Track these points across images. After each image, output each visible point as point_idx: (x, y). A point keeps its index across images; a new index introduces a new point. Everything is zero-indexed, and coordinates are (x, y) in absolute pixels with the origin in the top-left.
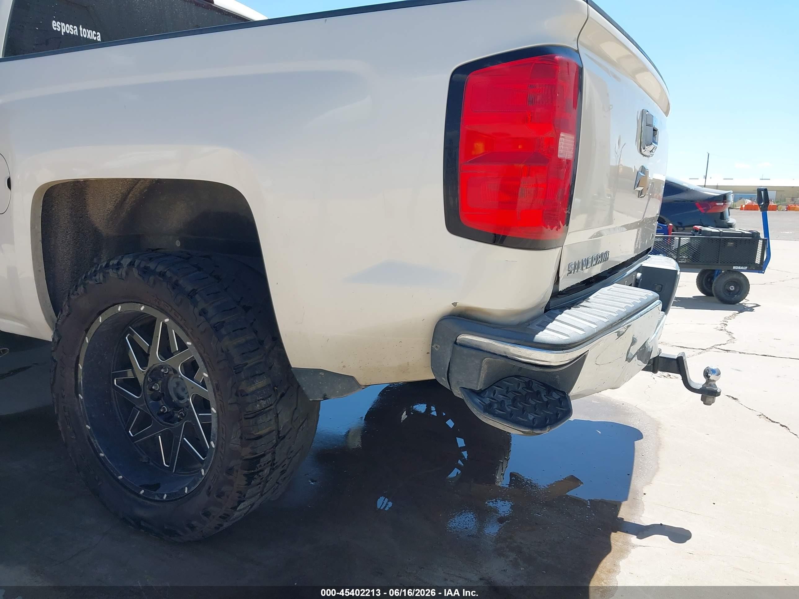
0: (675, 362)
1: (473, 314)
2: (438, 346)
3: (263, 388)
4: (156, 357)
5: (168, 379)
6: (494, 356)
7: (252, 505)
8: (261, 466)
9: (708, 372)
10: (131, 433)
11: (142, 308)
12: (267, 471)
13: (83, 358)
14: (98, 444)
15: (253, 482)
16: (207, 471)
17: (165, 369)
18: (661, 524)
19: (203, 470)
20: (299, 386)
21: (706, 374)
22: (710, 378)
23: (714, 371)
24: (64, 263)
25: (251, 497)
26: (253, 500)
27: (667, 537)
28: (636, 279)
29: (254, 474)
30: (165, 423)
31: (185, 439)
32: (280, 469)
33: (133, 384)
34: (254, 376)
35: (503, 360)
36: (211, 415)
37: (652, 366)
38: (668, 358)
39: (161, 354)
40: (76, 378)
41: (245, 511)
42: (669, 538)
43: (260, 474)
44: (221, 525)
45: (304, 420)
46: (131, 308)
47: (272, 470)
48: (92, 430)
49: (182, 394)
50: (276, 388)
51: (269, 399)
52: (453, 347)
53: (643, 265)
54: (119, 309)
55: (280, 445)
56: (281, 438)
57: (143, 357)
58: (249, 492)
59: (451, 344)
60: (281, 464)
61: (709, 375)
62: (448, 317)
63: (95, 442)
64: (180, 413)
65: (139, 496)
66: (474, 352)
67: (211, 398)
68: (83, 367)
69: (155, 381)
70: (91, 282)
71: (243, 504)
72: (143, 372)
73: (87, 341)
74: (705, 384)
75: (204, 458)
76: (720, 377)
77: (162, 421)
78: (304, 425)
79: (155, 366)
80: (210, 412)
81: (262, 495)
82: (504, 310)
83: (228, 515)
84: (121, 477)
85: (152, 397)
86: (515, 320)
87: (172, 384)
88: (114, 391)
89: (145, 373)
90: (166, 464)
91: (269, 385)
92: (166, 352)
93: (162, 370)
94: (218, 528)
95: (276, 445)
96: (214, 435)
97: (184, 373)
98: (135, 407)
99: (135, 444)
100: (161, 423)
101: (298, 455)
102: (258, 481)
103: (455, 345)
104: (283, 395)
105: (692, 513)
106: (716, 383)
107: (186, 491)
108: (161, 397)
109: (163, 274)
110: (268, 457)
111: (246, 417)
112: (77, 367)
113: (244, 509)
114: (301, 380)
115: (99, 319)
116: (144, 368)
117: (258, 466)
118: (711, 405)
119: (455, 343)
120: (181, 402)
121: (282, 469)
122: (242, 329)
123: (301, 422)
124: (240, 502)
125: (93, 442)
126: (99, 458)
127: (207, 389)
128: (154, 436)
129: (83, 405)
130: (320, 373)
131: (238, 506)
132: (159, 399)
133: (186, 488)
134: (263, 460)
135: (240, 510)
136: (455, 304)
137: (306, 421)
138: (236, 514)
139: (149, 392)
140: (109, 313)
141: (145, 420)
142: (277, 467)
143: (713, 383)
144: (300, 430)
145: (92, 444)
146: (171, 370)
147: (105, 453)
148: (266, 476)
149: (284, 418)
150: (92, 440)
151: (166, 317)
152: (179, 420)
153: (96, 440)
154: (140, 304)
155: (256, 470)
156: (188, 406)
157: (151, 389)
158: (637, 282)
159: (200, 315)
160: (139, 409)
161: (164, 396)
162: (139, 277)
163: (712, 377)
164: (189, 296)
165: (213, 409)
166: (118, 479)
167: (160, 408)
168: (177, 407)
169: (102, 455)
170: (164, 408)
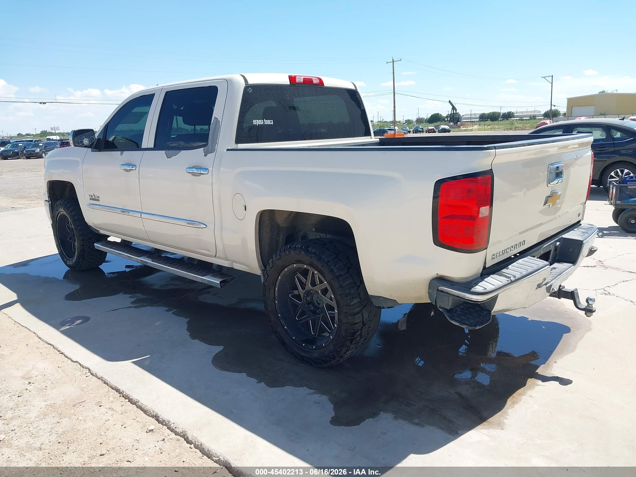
0: (570, 293)
1: (447, 278)
2: (431, 290)
3: (357, 303)
4: (309, 286)
5: (313, 295)
6: (454, 296)
7: (352, 353)
8: (356, 336)
9: (588, 299)
10: (297, 319)
11: (305, 266)
12: (359, 338)
13: (278, 285)
14: (284, 323)
15: (353, 342)
16: (333, 337)
17: (313, 291)
18: (557, 377)
19: (331, 336)
20: (372, 302)
21: (587, 301)
22: (589, 303)
23: (591, 300)
24: (266, 241)
25: (351, 349)
26: (353, 350)
27: (558, 383)
28: (556, 246)
29: (354, 339)
30: (312, 314)
31: (322, 322)
32: (364, 338)
33: (298, 297)
34: (353, 298)
35: (457, 298)
36: (335, 313)
37: (558, 295)
38: (566, 291)
39: (311, 285)
40: (274, 294)
41: (349, 355)
42: (559, 383)
43: (356, 339)
44: (339, 360)
45: (374, 317)
46: (300, 265)
47: (361, 338)
48: (281, 317)
49: (320, 302)
50: (362, 303)
51: (359, 308)
52: (437, 292)
53: (563, 237)
54: (295, 266)
55: (364, 327)
56: (364, 324)
57: (303, 286)
58: (351, 347)
59: (436, 290)
60: (364, 336)
61: (588, 301)
62: (435, 279)
63: (283, 322)
64: (319, 311)
65: (303, 346)
66: (445, 294)
67: (335, 306)
68: (278, 289)
69: (308, 296)
70: (283, 254)
71: (348, 351)
72: (303, 292)
73: (280, 278)
74: (586, 306)
75: (330, 331)
76: (595, 302)
77: (311, 314)
78: (374, 319)
79: (308, 290)
80: (334, 311)
81: (356, 349)
82: (458, 277)
83: (342, 356)
84: (294, 338)
85: (306, 303)
86: (464, 281)
87: (315, 298)
88: (289, 300)
89: (304, 292)
90: (313, 333)
91: (359, 302)
92: (313, 284)
93: (311, 292)
94: (338, 362)
95: (363, 327)
96: (337, 321)
97: (321, 293)
98: (299, 307)
99: (298, 323)
100: (311, 315)
101: (372, 332)
102: (355, 342)
103: (438, 291)
104: (365, 306)
105: (578, 373)
106: (593, 306)
107: (324, 345)
108: (310, 303)
109: (314, 253)
110: (359, 332)
111: (350, 315)
112: (275, 289)
113: (349, 354)
114: (373, 300)
115: (285, 269)
116: (303, 290)
117: (355, 335)
118: (590, 317)
119: (438, 290)
120: (320, 306)
121: (365, 338)
122: (347, 278)
123: (373, 318)
124: (347, 351)
125: (282, 322)
126: (284, 329)
127: (333, 302)
128: (308, 320)
129: (277, 306)
130: (381, 298)
131: (347, 352)
132: (309, 304)
133: (324, 344)
134: (358, 333)
135: (347, 354)
136: (437, 274)
137: (375, 317)
138: (346, 356)
139: (305, 301)
140: (290, 267)
141: (303, 313)
142: (363, 337)
143: (592, 306)
144: (372, 321)
145: (281, 322)
146: (315, 292)
147: (287, 327)
148: (358, 340)
149: (366, 316)
150: (281, 321)
151: (316, 271)
152: (319, 314)
153: (283, 321)
154: (304, 265)
155: (354, 338)
156: (323, 308)
157: (306, 300)
158: (556, 248)
159: (331, 272)
160: (301, 308)
161: (311, 303)
162: (305, 254)
163: (590, 302)
164: (326, 263)
165: (336, 311)
166: (293, 339)
167: (310, 308)
168: (318, 308)
169: (285, 328)
170: (312, 308)
